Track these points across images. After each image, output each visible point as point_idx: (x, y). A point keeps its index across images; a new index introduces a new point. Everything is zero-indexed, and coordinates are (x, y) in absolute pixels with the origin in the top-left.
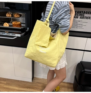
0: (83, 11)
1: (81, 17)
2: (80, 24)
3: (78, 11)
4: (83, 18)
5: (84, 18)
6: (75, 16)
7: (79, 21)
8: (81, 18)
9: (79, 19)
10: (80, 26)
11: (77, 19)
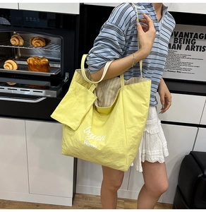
0: (192, 34)
1: (188, 46)
2: (185, 64)
3: (182, 33)
4: (193, 49)
5: (195, 49)
6: (174, 45)
7: (184, 57)
8: (187, 48)
9: (183, 51)
11: (179, 52)
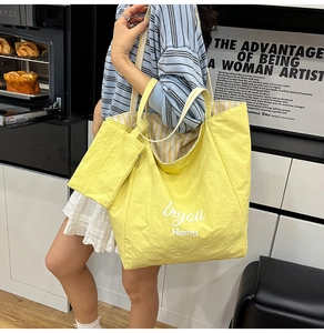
0: (293, 47)
1: (285, 69)
2: (277, 101)
3: (274, 46)
4: (293, 74)
5: (298, 75)
6: (260, 66)
10: (278, 106)
11: (267, 79)
